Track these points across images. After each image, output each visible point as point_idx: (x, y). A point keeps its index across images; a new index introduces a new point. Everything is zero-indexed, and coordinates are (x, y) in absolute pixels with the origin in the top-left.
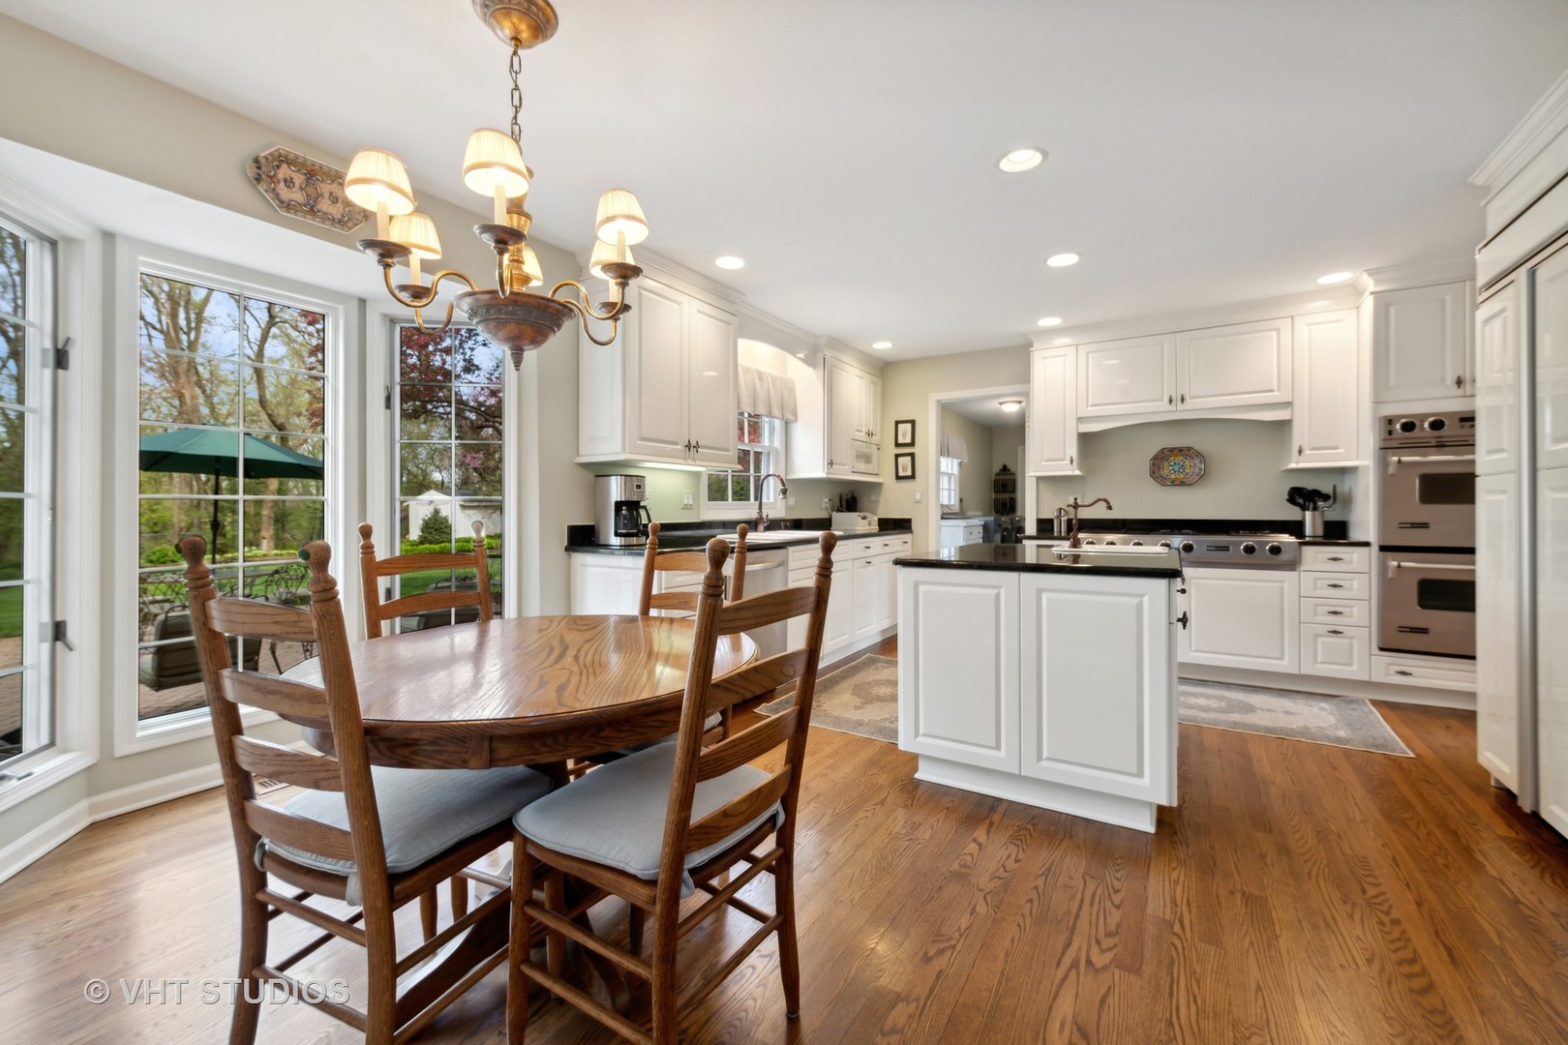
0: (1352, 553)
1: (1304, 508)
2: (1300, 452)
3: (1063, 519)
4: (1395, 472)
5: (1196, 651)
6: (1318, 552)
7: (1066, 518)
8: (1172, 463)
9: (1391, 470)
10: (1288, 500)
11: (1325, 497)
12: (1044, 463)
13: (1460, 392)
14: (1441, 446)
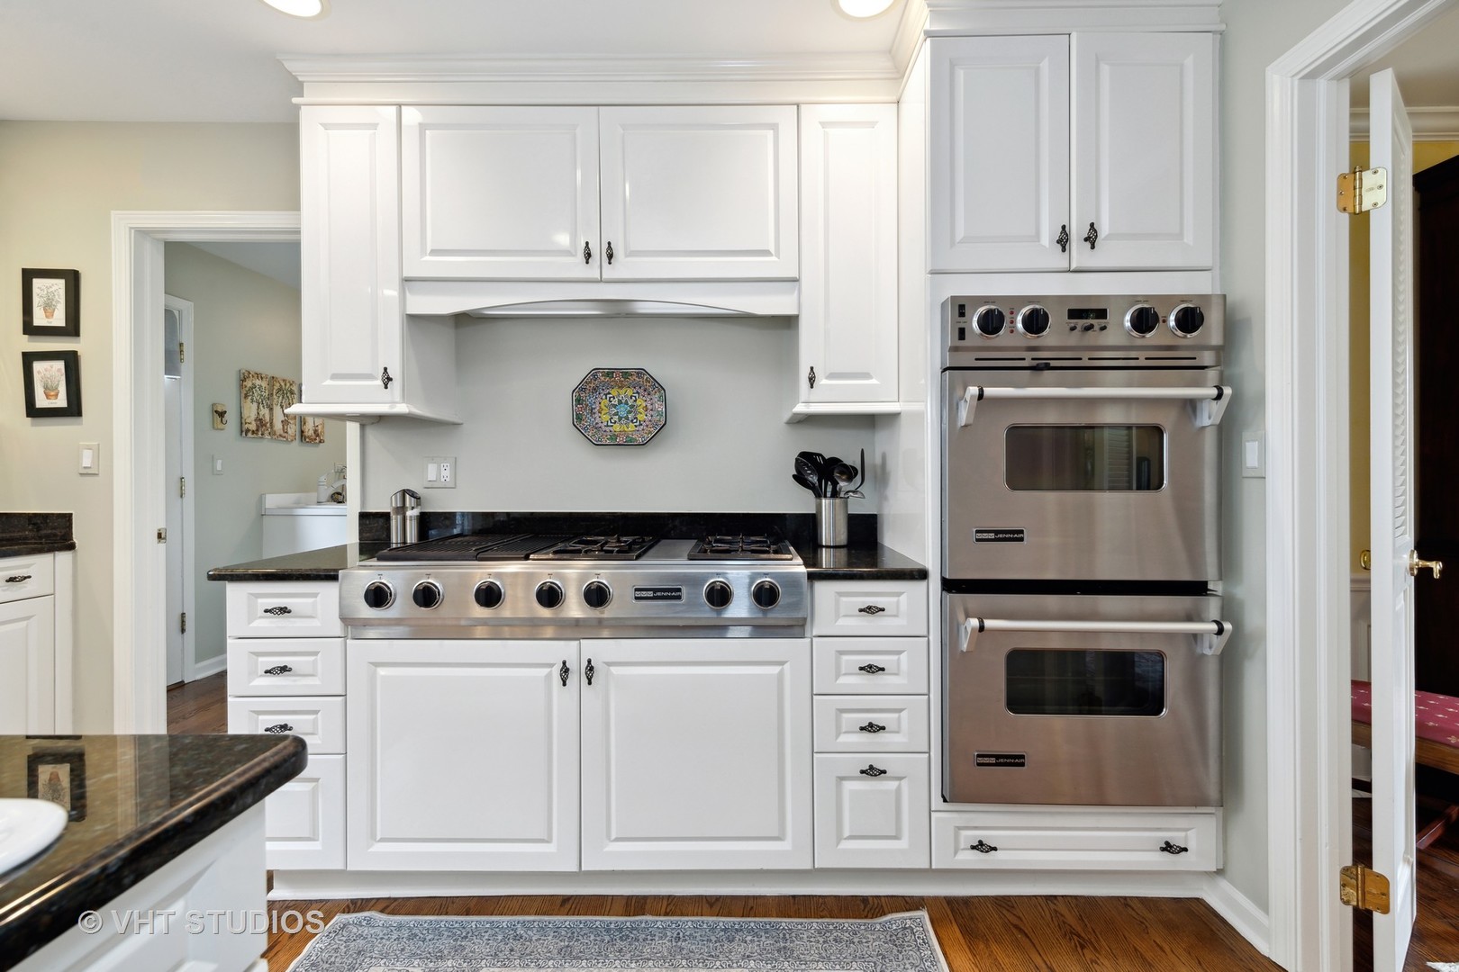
0: (899, 594)
1: (819, 494)
2: (812, 380)
3: (409, 513)
4: (971, 421)
5: (618, 840)
6: (841, 594)
7: (416, 512)
8: (615, 402)
9: (964, 416)
10: (794, 476)
11: (850, 473)
12: (329, 382)
13: (1060, 260)
14: (1041, 367)
